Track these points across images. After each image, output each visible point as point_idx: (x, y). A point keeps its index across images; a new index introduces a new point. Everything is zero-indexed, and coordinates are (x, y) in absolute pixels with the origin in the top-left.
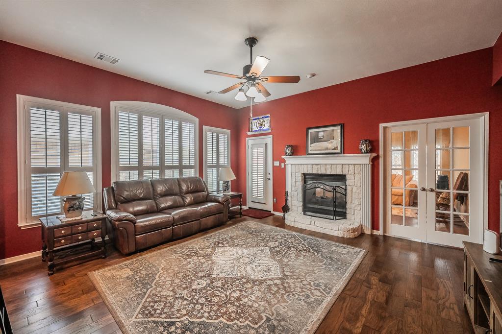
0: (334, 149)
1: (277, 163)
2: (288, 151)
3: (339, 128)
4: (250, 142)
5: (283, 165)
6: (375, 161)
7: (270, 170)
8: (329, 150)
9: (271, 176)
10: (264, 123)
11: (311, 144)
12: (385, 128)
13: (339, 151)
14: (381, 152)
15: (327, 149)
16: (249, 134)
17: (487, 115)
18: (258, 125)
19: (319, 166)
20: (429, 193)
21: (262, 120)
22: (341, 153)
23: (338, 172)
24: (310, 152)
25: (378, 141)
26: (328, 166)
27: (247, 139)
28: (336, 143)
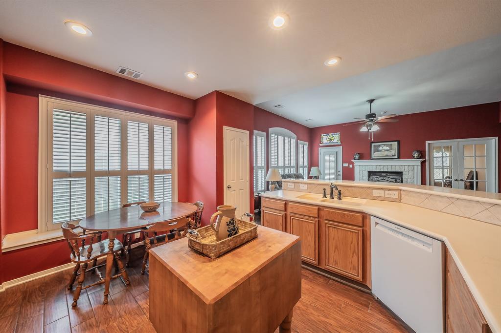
0: (393, 156)
1: (346, 165)
2: (357, 157)
3: (396, 143)
4: (322, 151)
5: (351, 166)
6: (423, 164)
7: (340, 169)
8: (389, 156)
9: (341, 173)
10: (333, 138)
11: (374, 152)
12: (429, 144)
13: (396, 157)
14: (427, 158)
15: (387, 156)
16: (321, 145)
17: (497, 138)
18: (328, 139)
19: (382, 166)
20: (460, 182)
21: (331, 136)
22: (398, 158)
23: (397, 170)
24: (373, 158)
25: (425, 152)
26: (389, 167)
27: (319, 148)
28: (395, 152)
